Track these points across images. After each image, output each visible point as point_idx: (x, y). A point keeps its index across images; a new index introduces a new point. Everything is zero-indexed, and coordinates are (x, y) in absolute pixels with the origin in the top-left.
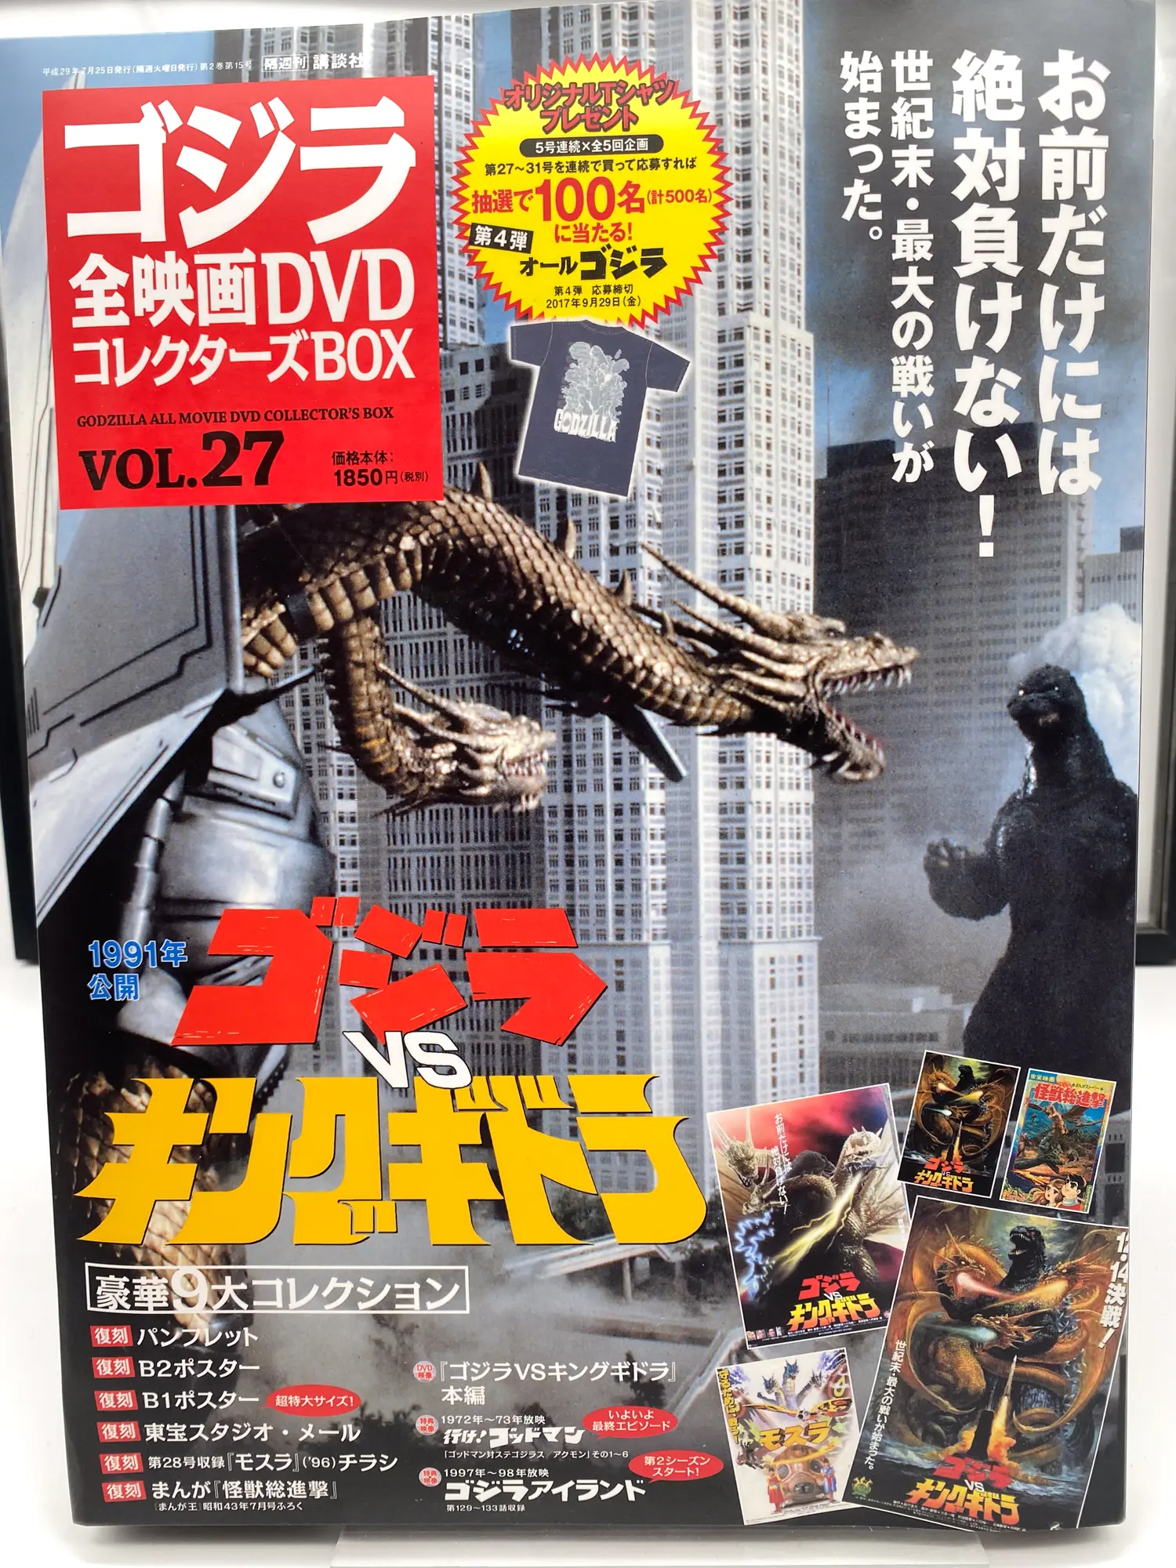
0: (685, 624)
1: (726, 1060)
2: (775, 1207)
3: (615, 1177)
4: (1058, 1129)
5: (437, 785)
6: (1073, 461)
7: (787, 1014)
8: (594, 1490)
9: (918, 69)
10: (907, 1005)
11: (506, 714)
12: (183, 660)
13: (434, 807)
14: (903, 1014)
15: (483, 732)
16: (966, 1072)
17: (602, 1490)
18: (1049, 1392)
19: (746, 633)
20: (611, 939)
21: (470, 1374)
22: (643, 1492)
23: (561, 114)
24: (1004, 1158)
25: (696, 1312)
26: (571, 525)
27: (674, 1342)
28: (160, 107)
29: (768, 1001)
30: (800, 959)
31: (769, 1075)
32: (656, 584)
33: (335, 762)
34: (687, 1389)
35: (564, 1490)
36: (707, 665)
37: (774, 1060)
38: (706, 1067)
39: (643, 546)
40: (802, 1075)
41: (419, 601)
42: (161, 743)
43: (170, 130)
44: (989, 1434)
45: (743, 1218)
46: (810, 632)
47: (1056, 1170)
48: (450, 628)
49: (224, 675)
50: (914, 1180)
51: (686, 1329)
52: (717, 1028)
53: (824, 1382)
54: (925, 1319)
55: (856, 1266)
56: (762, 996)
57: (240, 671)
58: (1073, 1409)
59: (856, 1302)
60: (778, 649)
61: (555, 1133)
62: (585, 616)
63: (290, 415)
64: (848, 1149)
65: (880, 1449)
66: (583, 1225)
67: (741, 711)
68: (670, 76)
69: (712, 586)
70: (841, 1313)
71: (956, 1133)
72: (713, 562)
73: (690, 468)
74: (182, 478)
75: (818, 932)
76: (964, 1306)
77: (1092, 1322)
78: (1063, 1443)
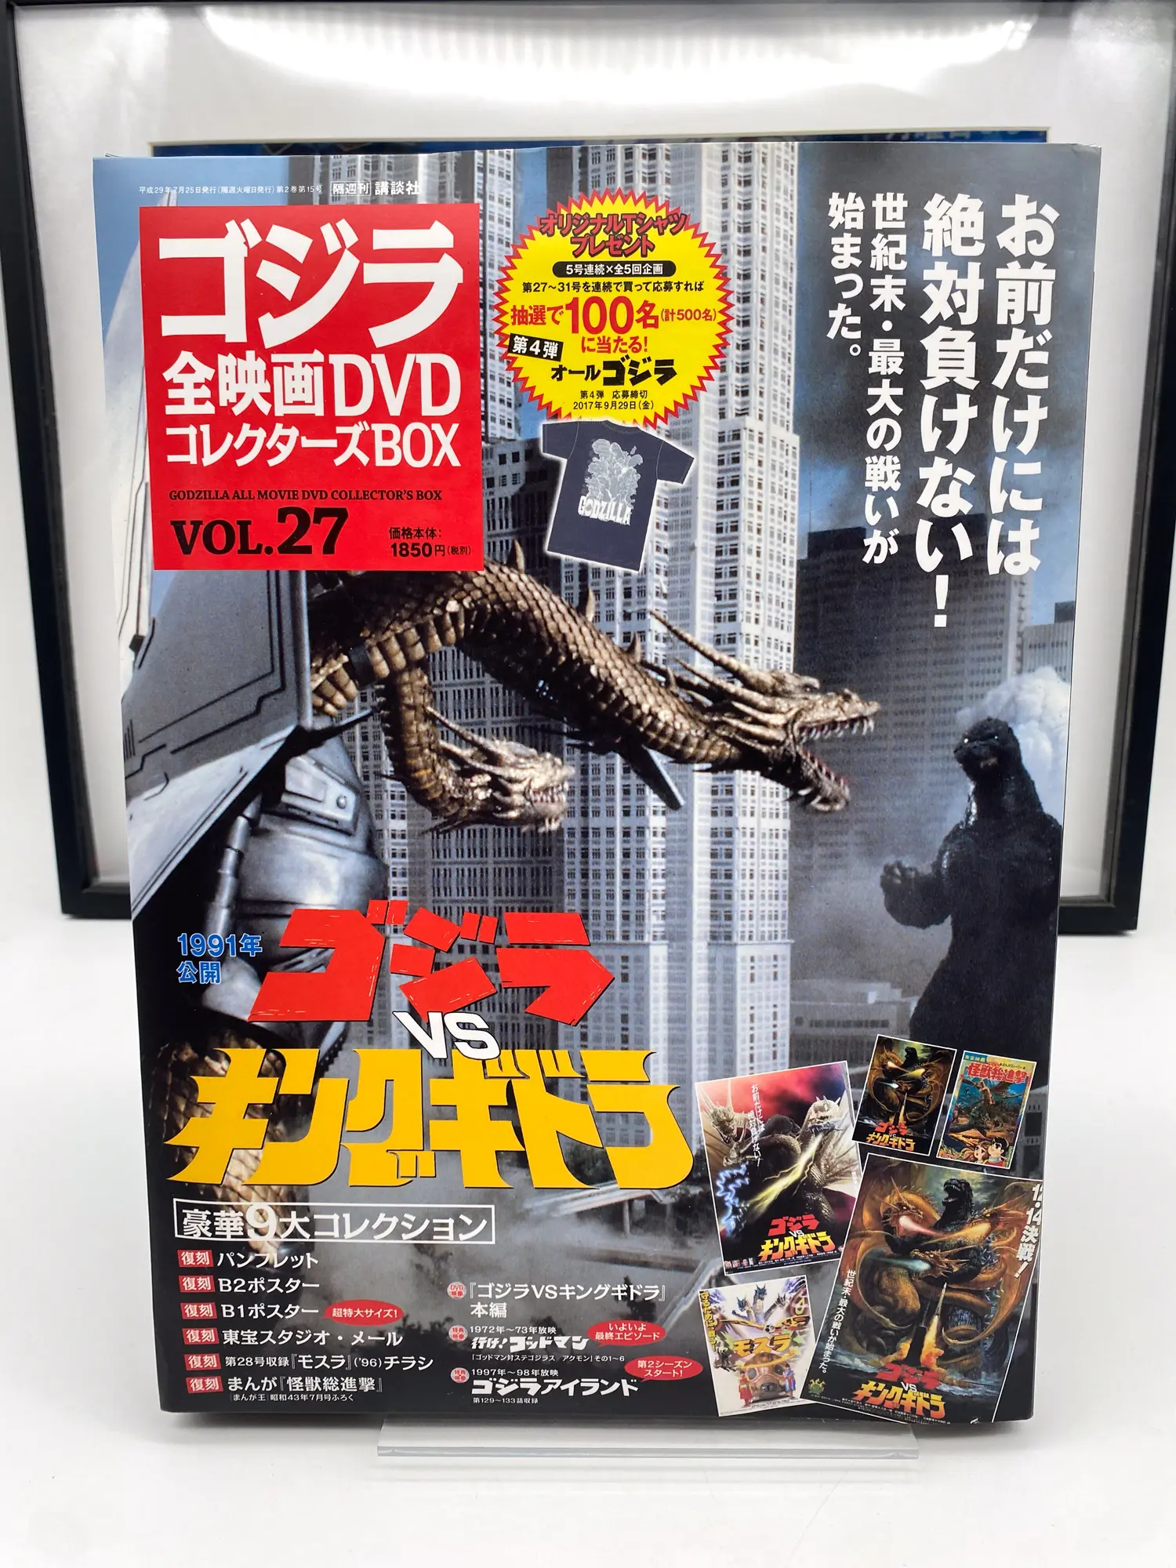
0: (686, 678)
1: (712, 1040)
2: (750, 1160)
3: (618, 1133)
4: (987, 1100)
5: (475, 809)
6: (1016, 546)
7: (764, 1003)
8: (596, 1387)
9: (895, 209)
10: (863, 997)
11: (533, 751)
12: (261, 700)
13: (472, 827)
14: (859, 1005)
15: (514, 765)
16: (911, 1052)
17: (602, 1387)
18: (973, 1312)
19: (736, 687)
20: (618, 939)
21: (494, 1293)
22: (636, 1389)
23: (588, 240)
24: (941, 1124)
25: (683, 1245)
26: (591, 594)
27: (664, 1269)
28: (242, 224)
29: (748, 992)
30: (775, 958)
31: (748, 1053)
32: (661, 645)
33: (389, 788)
34: (674, 1307)
35: (570, 1387)
36: (703, 713)
37: (752, 1041)
38: (695, 1046)
39: (651, 613)
40: (775, 1053)
41: (462, 654)
42: (241, 770)
43: (251, 245)
44: (922, 1346)
45: (723, 1169)
46: (791, 688)
47: (984, 1134)
48: (488, 678)
49: (295, 714)
50: (866, 1141)
51: (674, 1259)
52: (705, 1014)
53: (787, 1302)
54: (871, 1253)
55: (816, 1211)
56: (744, 989)
57: (309, 711)
58: (992, 1327)
59: (816, 1238)
60: (763, 701)
61: (569, 1097)
62: (601, 670)
63: (354, 495)
64: (811, 1114)
65: (832, 1356)
66: (590, 1173)
67: (731, 751)
68: (683, 210)
69: (709, 647)
70: (803, 1248)
71: (901, 1102)
72: (710, 628)
73: (693, 548)
74: (260, 546)
75: (791, 936)
76: (903, 1242)
77: (1010, 1257)
78: (983, 1353)
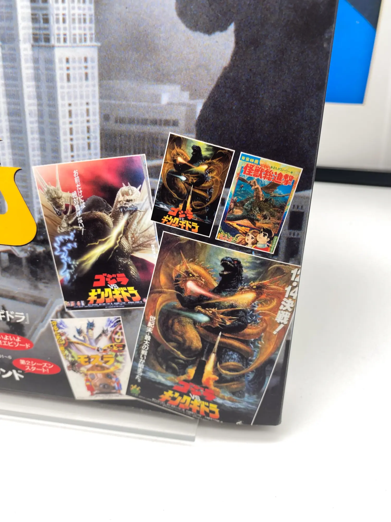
2: (76, 230)
4: (258, 197)
7: (78, 101)
10: (157, 98)
14: (155, 105)
16: (197, 150)
17: (2, 373)
18: (240, 354)
22: (22, 377)
24: (220, 212)
25: (36, 287)
27: (26, 303)
29: (66, 90)
30: (86, 60)
31: (69, 143)
34: (35, 329)
37: (71, 133)
38: (30, 136)
40: (89, 145)
44: (203, 372)
45: (58, 235)
47: (254, 224)
50: (161, 221)
51: (32, 296)
52: (34, 108)
53: (109, 334)
54: (167, 305)
55: (126, 271)
56: (62, 87)
58: (254, 365)
59: (127, 291)
64: (119, 197)
65: (144, 372)
70: (118, 297)
71: (189, 192)
75: (98, 39)
76: (190, 300)
77: (270, 319)
78: (246, 382)
